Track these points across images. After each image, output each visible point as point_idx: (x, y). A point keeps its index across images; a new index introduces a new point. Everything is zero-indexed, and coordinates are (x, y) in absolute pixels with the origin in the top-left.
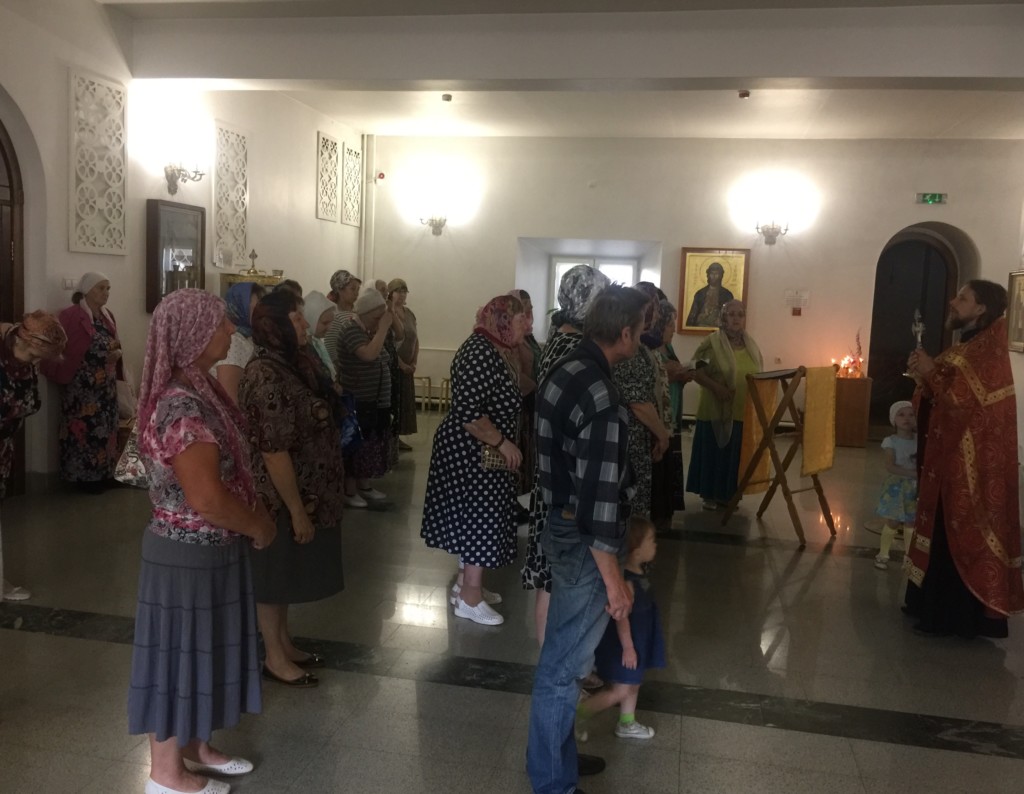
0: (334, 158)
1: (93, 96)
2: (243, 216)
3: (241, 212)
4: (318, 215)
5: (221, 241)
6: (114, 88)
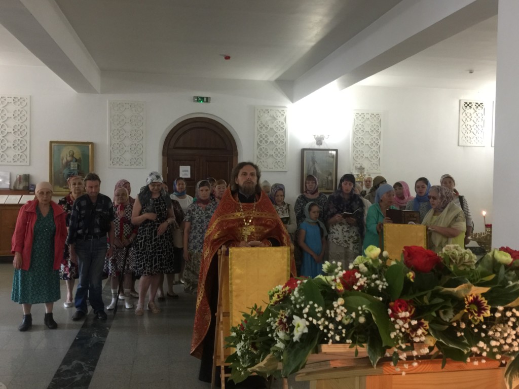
1: (268, 115)
2: (377, 150)
3: (375, 148)
4: (460, 145)
5: (357, 162)
6: (280, 109)
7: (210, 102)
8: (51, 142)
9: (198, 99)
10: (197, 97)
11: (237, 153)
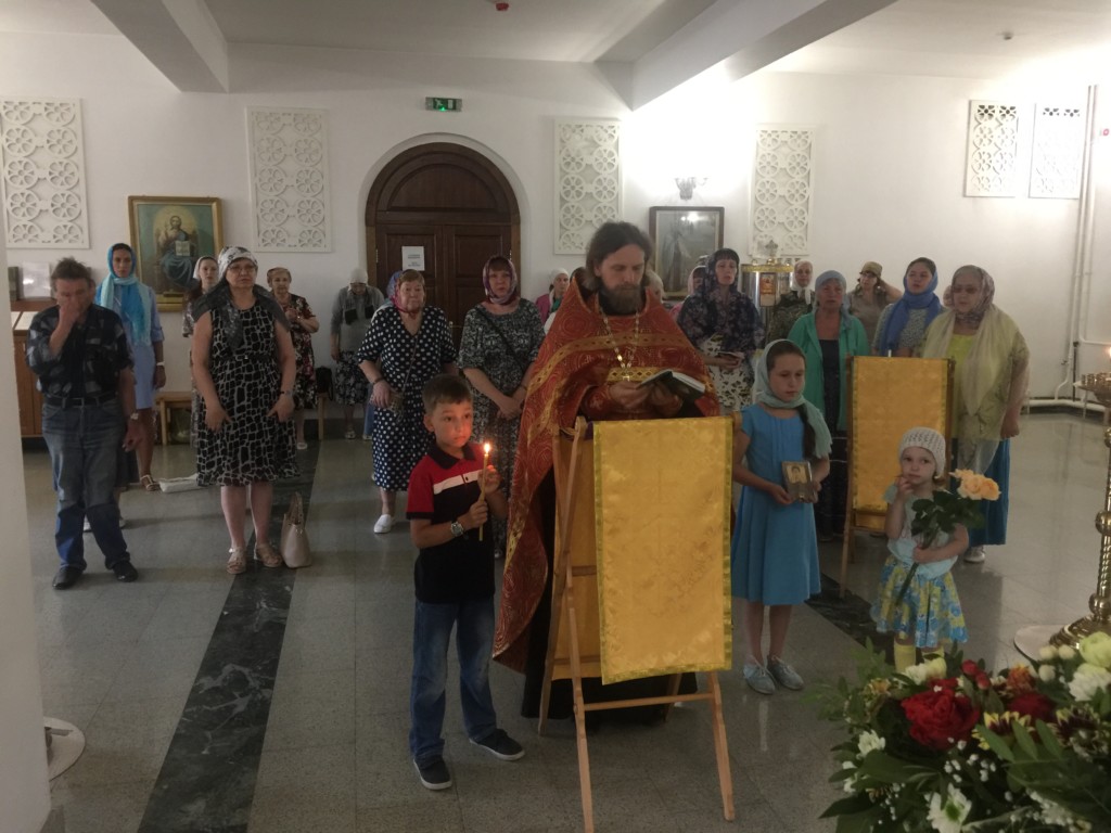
0: (1009, 123)
1: (582, 136)
2: (803, 208)
3: (798, 205)
4: (968, 194)
5: (762, 234)
6: (606, 124)
7: (460, 110)
8: (132, 199)
9: (435, 103)
10: (434, 99)
11: (519, 218)
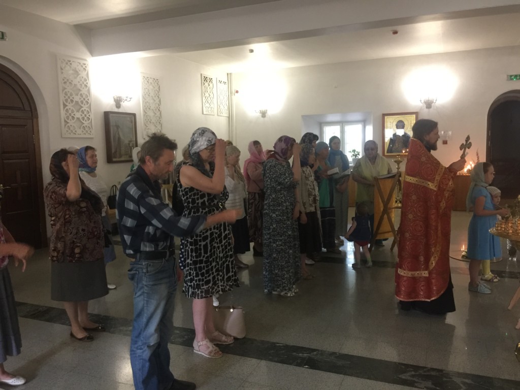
0: (211, 85)
1: (71, 67)
2: (159, 116)
3: (158, 114)
4: (204, 113)
5: (147, 128)
6: (82, 62)
7: (5, 40)
